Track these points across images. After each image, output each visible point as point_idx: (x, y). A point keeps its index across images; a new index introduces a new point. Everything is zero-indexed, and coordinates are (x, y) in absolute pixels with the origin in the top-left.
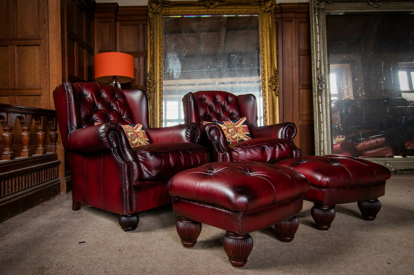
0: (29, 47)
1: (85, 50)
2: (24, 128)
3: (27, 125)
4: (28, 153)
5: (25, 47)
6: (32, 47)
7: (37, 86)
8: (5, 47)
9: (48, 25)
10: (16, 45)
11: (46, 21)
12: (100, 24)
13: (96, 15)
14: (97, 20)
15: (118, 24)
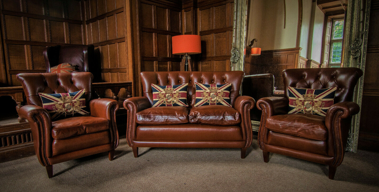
0: (122, 43)
9: (126, 28)
10: (117, 43)
11: (126, 26)
12: (185, 13)
13: (183, 7)
14: (184, 10)
15: (198, 9)
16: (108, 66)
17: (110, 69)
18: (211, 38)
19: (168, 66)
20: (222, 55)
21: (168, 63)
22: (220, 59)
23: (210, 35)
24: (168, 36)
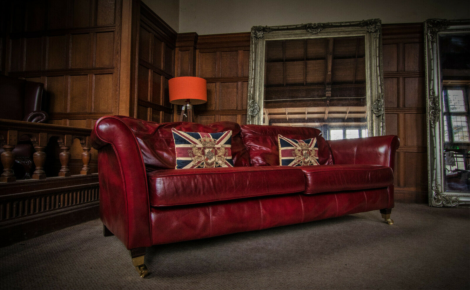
0: (105, 75)
1: (162, 76)
2: (84, 148)
3: (87, 146)
4: (86, 171)
5: (101, 76)
6: (107, 75)
7: (109, 111)
8: (85, 76)
9: (120, 55)
10: (94, 74)
11: (119, 52)
12: (180, 52)
13: (177, 45)
14: (178, 48)
15: (197, 51)
16: (67, 109)
17: (69, 114)
18: (216, 87)
19: (161, 116)
20: (231, 109)
21: (161, 112)
22: (229, 114)
23: (214, 84)
24: (162, 77)
